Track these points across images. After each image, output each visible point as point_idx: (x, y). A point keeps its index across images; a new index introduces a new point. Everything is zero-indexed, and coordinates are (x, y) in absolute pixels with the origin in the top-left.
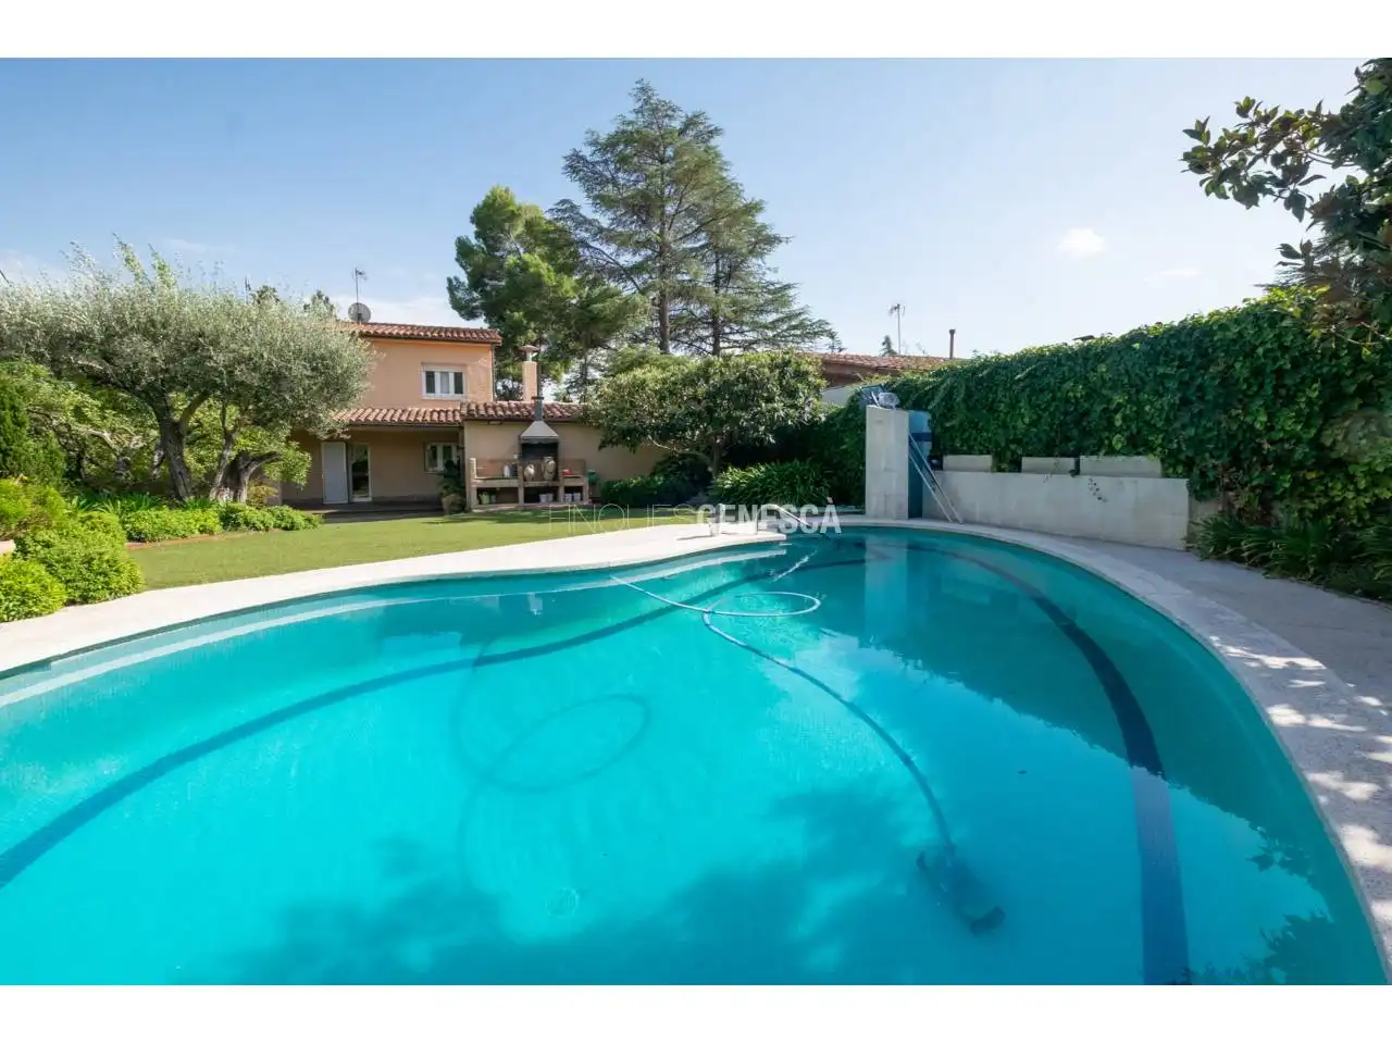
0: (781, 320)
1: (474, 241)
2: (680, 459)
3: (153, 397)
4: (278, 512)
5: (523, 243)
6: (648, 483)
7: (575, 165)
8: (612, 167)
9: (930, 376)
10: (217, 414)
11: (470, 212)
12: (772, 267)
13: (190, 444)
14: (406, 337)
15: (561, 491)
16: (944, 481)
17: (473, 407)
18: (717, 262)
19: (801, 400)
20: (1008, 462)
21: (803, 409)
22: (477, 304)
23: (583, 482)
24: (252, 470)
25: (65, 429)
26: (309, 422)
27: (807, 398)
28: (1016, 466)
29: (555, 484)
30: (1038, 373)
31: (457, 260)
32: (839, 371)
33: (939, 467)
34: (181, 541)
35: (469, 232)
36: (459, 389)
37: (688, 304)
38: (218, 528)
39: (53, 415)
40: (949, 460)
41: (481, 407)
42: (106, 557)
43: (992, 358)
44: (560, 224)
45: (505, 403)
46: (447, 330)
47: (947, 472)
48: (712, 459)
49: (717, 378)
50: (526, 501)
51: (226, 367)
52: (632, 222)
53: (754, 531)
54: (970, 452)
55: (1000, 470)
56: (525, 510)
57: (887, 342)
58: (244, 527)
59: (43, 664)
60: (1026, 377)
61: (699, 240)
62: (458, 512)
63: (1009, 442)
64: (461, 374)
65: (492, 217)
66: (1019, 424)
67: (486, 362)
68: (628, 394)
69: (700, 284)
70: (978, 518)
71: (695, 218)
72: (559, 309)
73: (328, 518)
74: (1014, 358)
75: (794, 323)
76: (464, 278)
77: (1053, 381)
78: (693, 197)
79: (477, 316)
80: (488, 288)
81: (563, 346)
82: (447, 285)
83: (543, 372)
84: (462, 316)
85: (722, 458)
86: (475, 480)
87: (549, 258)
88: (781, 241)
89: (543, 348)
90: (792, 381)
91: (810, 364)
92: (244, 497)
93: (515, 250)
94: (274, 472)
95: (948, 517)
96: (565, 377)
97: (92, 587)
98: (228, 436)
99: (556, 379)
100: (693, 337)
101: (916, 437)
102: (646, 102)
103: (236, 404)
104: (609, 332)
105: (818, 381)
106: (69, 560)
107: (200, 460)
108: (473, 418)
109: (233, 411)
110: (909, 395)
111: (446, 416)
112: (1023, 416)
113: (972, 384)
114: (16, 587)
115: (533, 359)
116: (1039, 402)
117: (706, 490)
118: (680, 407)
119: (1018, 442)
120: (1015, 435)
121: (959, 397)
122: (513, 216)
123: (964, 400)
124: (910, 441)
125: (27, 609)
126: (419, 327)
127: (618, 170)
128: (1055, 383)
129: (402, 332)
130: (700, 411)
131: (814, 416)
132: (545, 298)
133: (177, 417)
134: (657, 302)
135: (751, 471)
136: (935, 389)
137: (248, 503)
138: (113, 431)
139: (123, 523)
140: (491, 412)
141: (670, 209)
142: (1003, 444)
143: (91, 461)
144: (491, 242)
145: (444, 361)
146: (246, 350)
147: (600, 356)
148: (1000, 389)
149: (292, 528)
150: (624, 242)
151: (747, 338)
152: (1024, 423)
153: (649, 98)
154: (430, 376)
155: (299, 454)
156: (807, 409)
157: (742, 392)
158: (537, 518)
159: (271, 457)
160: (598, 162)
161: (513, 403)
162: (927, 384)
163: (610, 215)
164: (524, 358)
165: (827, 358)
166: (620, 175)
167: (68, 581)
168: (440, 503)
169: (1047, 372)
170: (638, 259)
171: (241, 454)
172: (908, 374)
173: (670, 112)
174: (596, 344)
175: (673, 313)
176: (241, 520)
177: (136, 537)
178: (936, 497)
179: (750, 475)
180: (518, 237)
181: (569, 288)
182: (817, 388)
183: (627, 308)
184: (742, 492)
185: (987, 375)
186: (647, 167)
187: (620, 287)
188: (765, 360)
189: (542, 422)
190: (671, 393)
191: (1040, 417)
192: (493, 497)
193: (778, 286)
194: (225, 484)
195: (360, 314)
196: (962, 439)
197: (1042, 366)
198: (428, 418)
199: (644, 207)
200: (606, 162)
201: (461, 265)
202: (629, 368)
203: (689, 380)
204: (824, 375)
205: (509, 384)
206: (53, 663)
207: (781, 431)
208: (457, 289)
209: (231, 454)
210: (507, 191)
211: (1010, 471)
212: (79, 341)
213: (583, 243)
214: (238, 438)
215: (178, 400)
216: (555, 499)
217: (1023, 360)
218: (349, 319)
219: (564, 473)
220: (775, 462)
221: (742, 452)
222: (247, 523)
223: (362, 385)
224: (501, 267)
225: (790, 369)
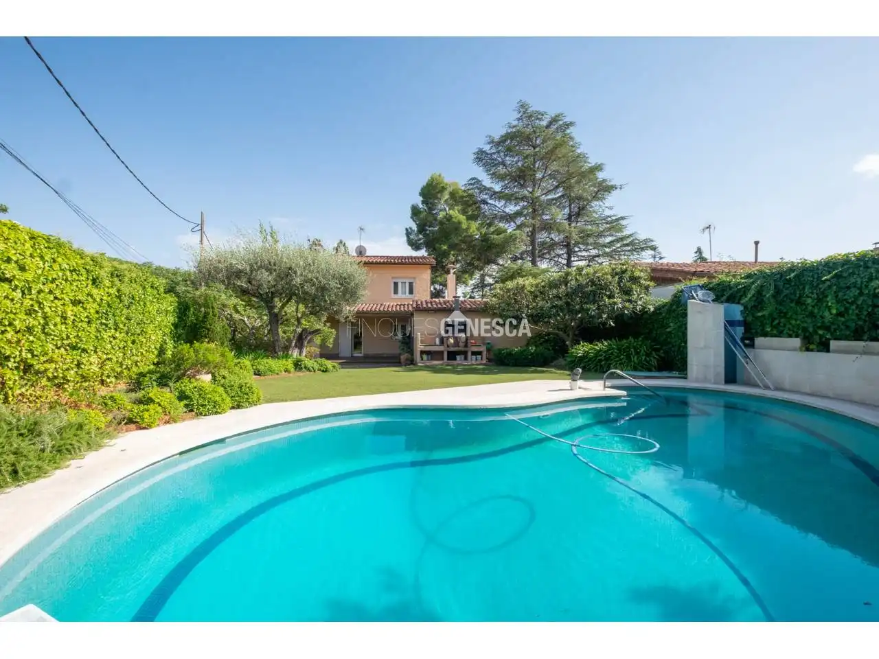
0: (617, 241)
1: (421, 206)
2: (546, 336)
3: (267, 300)
4: (319, 362)
5: (448, 205)
6: (525, 351)
7: (481, 157)
8: (502, 154)
9: (741, 278)
10: (294, 309)
11: (419, 190)
12: (610, 206)
13: (281, 324)
14: (384, 263)
15: (469, 354)
16: (755, 357)
17: (419, 303)
18: (570, 205)
19: (635, 297)
20: (816, 342)
21: (636, 302)
22: (422, 241)
23: (483, 349)
24: (309, 338)
25: (229, 316)
26: (336, 312)
27: (638, 295)
28: (824, 347)
29: (466, 349)
30: (845, 274)
31: (412, 218)
32: (663, 276)
33: (752, 346)
34: (277, 376)
35: (418, 201)
36: (411, 292)
37: (550, 234)
38: (293, 370)
39: (225, 309)
40: (759, 341)
41: (424, 303)
42: (248, 385)
43: (798, 263)
44: (470, 192)
45: (437, 300)
46: (405, 258)
47: (757, 350)
48: (568, 335)
49: (573, 282)
50: (448, 359)
51: (300, 284)
52: (515, 187)
53: (602, 388)
54: (780, 335)
55: (808, 350)
56: (448, 365)
57: (699, 251)
58: (304, 369)
59: (222, 441)
60: (832, 278)
61: (558, 193)
62: (409, 365)
63: (816, 328)
64: (412, 283)
65: (431, 192)
66: (827, 314)
67: (427, 275)
68: (513, 294)
69: (558, 220)
70: (787, 386)
71: (555, 178)
72: (469, 241)
73: (343, 365)
74: (819, 263)
75: (625, 242)
76: (415, 228)
77: (859, 281)
78: (554, 166)
79: (421, 249)
80: (428, 232)
81: (471, 264)
82: (405, 232)
83: (459, 280)
84: (413, 249)
85: (575, 335)
86: (419, 346)
87: (464, 212)
88: (616, 188)
89: (458, 266)
90: (628, 284)
91: (641, 271)
92: (304, 353)
93: (444, 209)
94: (318, 340)
95: (761, 385)
96: (471, 282)
97: (242, 400)
98: (298, 320)
99: (465, 283)
100: (553, 255)
101: (730, 323)
102: (524, 113)
103: (303, 304)
104: (498, 255)
105: (649, 283)
106: (233, 386)
107: (284, 332)
108: (420, 309)
109: (302, 307)
110: (723, 293)
111: (404, 307)
112: (829, 309)
113: (780, 284)
114: (213, 399)
115: (454, 273)
116: (846, 297)
117: (564, 357)
118: (547, 302)
119: (827, 329)
120: (823, 322)
121: (769, 295)
122: (443, 189)
123: (774, 296)
124: (725, 325)
125: (216, 410)
126: (391, 257)
127: (506, 155)
128: (862, 283)
129: (382, 261)
130: (561, 306)
131: (645, 308)
132: (461, 236)
133: (276, 311)
134: (530, 234)
135: (597, 345)
136: (746, 289)
137: (306, 356)
138: (249, 317)
139: (253, 365)
140: (429, 305)
141: (539, 175)
142: (811, 330)
143: (239, 332)
144: (430, 205)
145: (403, 276)
146: (310, 276)
147: (493, 269)
148: (807, 287)
149: (326, 371)
150: (508, 198)
151: (591, 254)
152: (831, 314)
153: (527, 110)
154: (396, 284)
155: (330, 330)
156: (639, 303)
157: (591, 291)
158: (454, 371)
159: (317, 331)
160: (494, 153)
161: (442, 300)
162: (739, 284)
163: (501, 184)
164: (448, 272)
165: (654, 266)
166: (507, 158)
167: (232, 397)
168: (400, 359)
169: (853, 273)
170: (518, 208)
171: (304, 330)
172: (723, 277)
173: (539, 116)
174: (490, 261)
175: (539, 240)
176: (303, 366)
177: (258, 373)
178: (748, 368)
179: (596, 347)
180: (446, 201)
181: (474, 229)
182: (647, 288)
183: (512, 239)
184: (590, 360)
185: (795, 277)
186: (525, 151)
187: (506, 226)
188: (607, 269)
189: (459, 312)
190: (541, 293)
191: (847, 309)
192: (430, 356)
193: (614, 218)
194: (296, 346)
195: (361, 251)
196: (772, 326)
197: (849, 268)
198: (394, 309)
199: (522, 177)
200: (498, 152)
201: (414, 221)
202: (512, 277)
203: (553, 285)
204: (652, 279)
205: (438, 287)
206: (227, 440)
207: (619, 317)
208: (411, 234)
209: (299, 330)
210: (440, 176)
211: (818, 351)
212: (239, 274)
213: (484, 202)
214: (303, 321)
215: (278, 303)
216: (466, 358)
217: (829, 265)
218: (355, 255)
219: (472, 343)
220: (615, 339)
221: (589, 332)
222: (306, 368)
223: (363, 293)
224: (436, 220)
225: (627, 276)
